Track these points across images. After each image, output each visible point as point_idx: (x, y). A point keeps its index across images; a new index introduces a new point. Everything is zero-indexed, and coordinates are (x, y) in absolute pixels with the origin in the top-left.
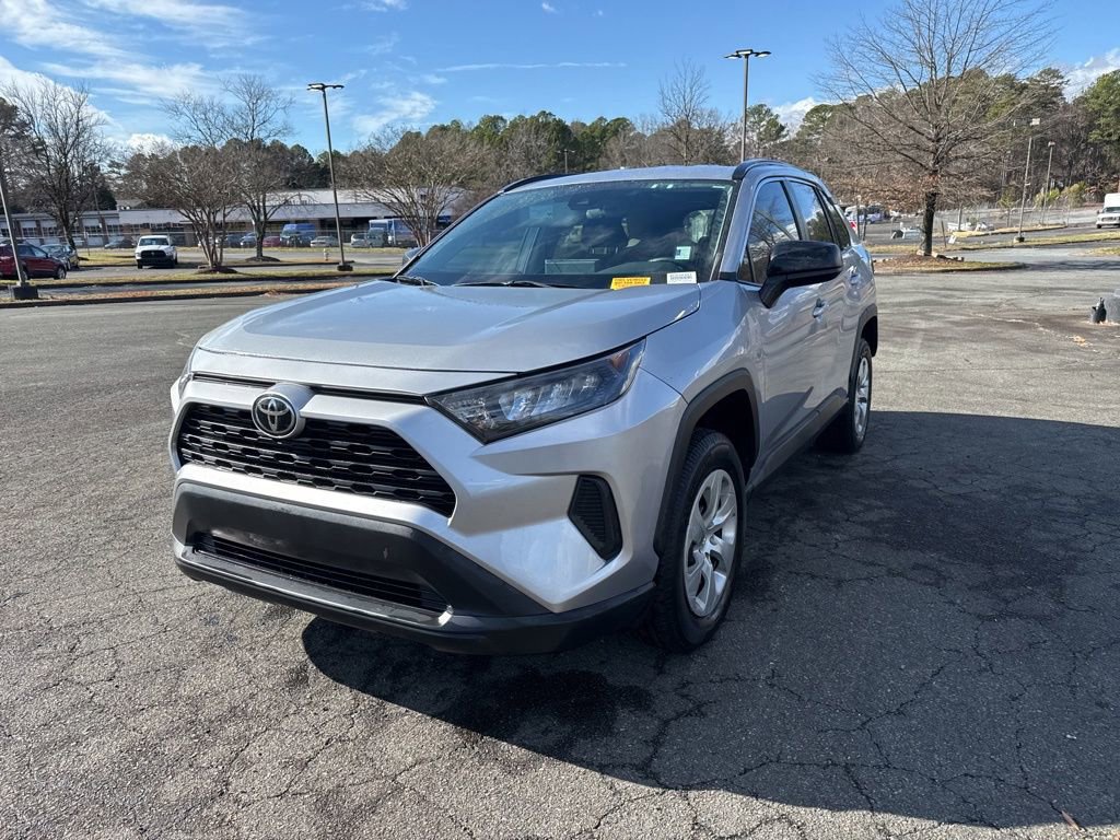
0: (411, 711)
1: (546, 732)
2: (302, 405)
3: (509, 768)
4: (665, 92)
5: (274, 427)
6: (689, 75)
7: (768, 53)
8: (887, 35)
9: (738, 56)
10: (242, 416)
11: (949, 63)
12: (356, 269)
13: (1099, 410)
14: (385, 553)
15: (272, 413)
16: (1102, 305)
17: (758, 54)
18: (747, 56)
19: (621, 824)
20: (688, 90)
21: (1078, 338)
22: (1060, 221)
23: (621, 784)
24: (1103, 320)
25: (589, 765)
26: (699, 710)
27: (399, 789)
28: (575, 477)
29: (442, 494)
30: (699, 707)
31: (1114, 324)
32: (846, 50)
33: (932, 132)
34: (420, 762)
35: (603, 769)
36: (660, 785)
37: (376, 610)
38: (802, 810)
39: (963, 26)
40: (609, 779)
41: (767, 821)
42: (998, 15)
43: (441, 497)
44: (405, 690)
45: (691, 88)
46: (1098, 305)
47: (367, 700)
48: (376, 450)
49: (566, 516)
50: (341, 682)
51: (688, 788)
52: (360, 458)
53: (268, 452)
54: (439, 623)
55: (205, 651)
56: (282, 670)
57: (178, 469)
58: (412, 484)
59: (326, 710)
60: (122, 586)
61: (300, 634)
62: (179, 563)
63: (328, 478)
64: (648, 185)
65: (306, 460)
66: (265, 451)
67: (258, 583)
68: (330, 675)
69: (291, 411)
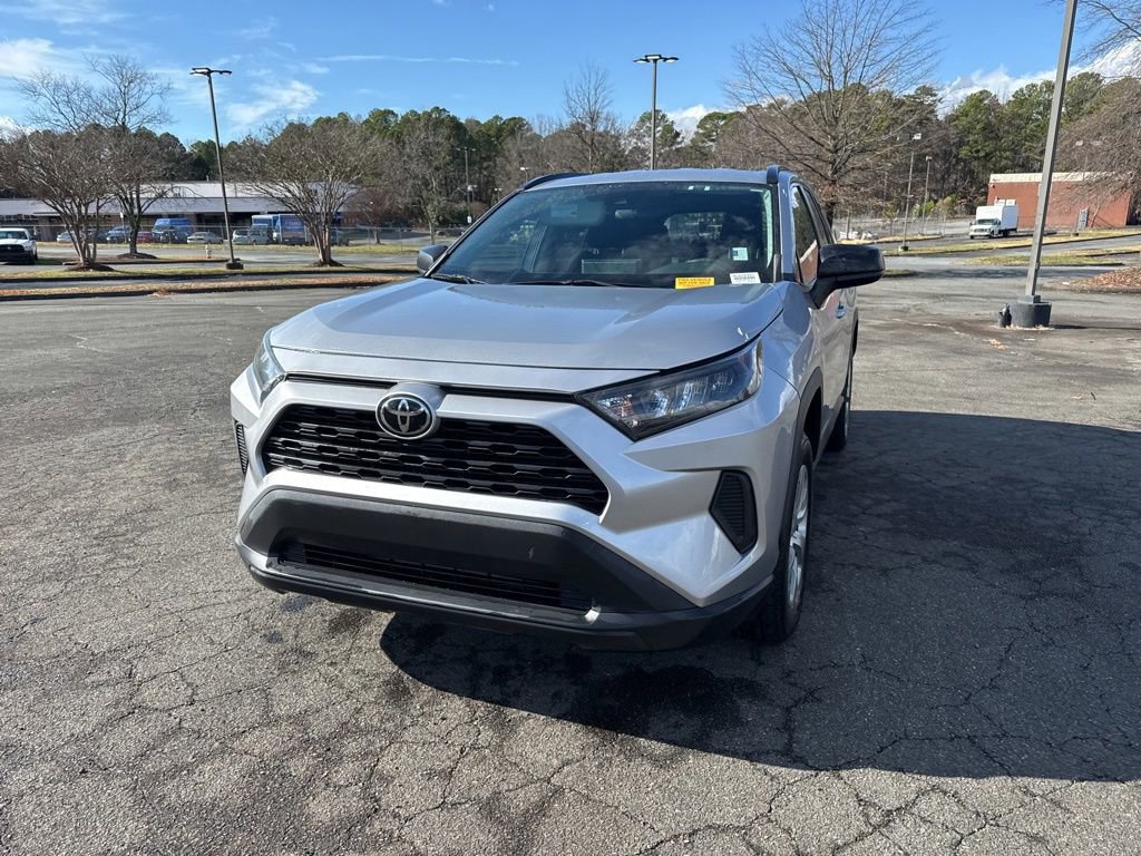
0: (533, 715)
1: (677, 726)
2: (437, 405)
3: (659, 762)
4: (570, 93)
5: (404, 428)
6: (593, 78)
7: (676, 59)
8: (788, 47)
9: (647, 60)
10: (362, 418)
11: (845, 77)
12: (247, 268)
13: (1039, 407)
14: (531, 553)
15: (403, 414)
16: (1008, 311)
17: (665, 59)
18: (655, 61)
19: (792, 806)
20: (593, 92)
21: (993, 341)
22: (937, 232)
23: (774, 770)
24: (1009, 324)
25: (734, 754)
26: (812, 695)
27: (558, 791)
28: (718, 472)
29: (593, 492)
30: (811, 693)
31: (1018, 328)
32: (751, 59)
33: (830, 143)
34: (568, 763)
35: (748, 757)
36: (811, 768)
37: (514, 612)
38: (949, 780)
39: (858, 43)
40: (759, 766)
41: (921, 793)
42: (890, 33)
43: (591, 493)
44: (517, 694)
45: (596, 91)
46: (1004, 310)
47: (481, 707)
48: (520, 449)
49: (707, 512)
50: (446, 690)
51: (837, 768)
52: (501, 459)
53: (390, 454)
54: (585, 621)
55: (282, 668)
56: (377, 682)
57: (264, 476)
58: (560, 483)
59: (443, 719)
60: (152, 606)
61: (378, 646)
62: (264, 575)
63: (463, 479)
64: (685, 188)
65: (438, 462)
66: (385, 453)
67: (370, 591)
68: (430, 684)
69: (427, 412)
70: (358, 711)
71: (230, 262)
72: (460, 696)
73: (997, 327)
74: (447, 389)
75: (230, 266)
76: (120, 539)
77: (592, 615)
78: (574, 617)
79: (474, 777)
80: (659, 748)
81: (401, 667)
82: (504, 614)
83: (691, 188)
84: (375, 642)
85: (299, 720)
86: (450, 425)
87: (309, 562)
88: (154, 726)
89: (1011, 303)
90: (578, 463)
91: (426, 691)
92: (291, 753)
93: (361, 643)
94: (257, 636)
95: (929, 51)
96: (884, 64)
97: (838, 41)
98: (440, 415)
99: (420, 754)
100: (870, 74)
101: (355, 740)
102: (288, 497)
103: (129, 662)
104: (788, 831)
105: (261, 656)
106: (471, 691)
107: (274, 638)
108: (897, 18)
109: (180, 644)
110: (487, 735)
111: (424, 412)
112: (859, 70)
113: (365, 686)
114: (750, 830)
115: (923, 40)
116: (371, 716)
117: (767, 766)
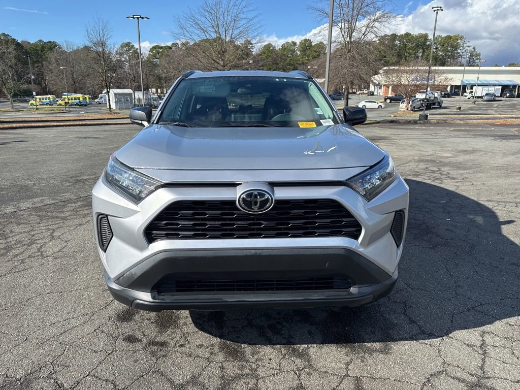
2: (273, 193)
4: (89, 31)
5: (256, 208)
7: (148, 18)
8: (199, 18)
9: (133, 18)
11: (225, 33)
14: (327, 264)
15: (256, 200)
17: (143, 18)
18: (138, 18)
19: (449, 355)
20: (101, 32)
27: (358, 379)
28: (394, 213)
29: (354, 229)
30: (405, 304)
32: (183, 22)
33: (221, 63)
36: (438, 337)
37: (316, 296)
39: (229, 19)
40: (421, 341)
41: (482, 336)
42: (241, 16)
45: (103, 31)
47: (282, 348)
48: (319, 212)
49: (389, 233)
50: (256, 344)
51: (447, 334)
52: (308, 218)
53: (243, 223)
54: (351, 294)
56: (216, 349)
57: (148, 247)
58: (339, 227)
59: (270, 359)
61: (197, 330)
62: (152, 304)
63: (285, 231)
65: (273, 224)
66: (239, 222)
67: (229, 300)
68: (245, 343)
69: (270, 198)
70: (222, 368)
72: (266, 345)
74: (273, 185)
77: (353, 290)
78: (346, 293)
80: (377, 345)
81: (221, 337)
82: (311, 298)
83: (278, 80)
84: (192, 328)
86: (280, 203)
87: (178, 291)
91: (247, 349)
93: (185, 330)
94: (120, 341)
97: (221, 18)
98: (276, 199)
99: (277, 381)
101: (237, 384)
102: (169, 256)
104: (458, 367)
105: (134, 352)
106: (270, 342)
107: (131, 339)
109: (74, 358)
110: (299, 362)
111: (268, 198)
112: (231, 31)
113: (212, 353)
115: (255, 20)
116: (232, 368)
117: (423, 341)
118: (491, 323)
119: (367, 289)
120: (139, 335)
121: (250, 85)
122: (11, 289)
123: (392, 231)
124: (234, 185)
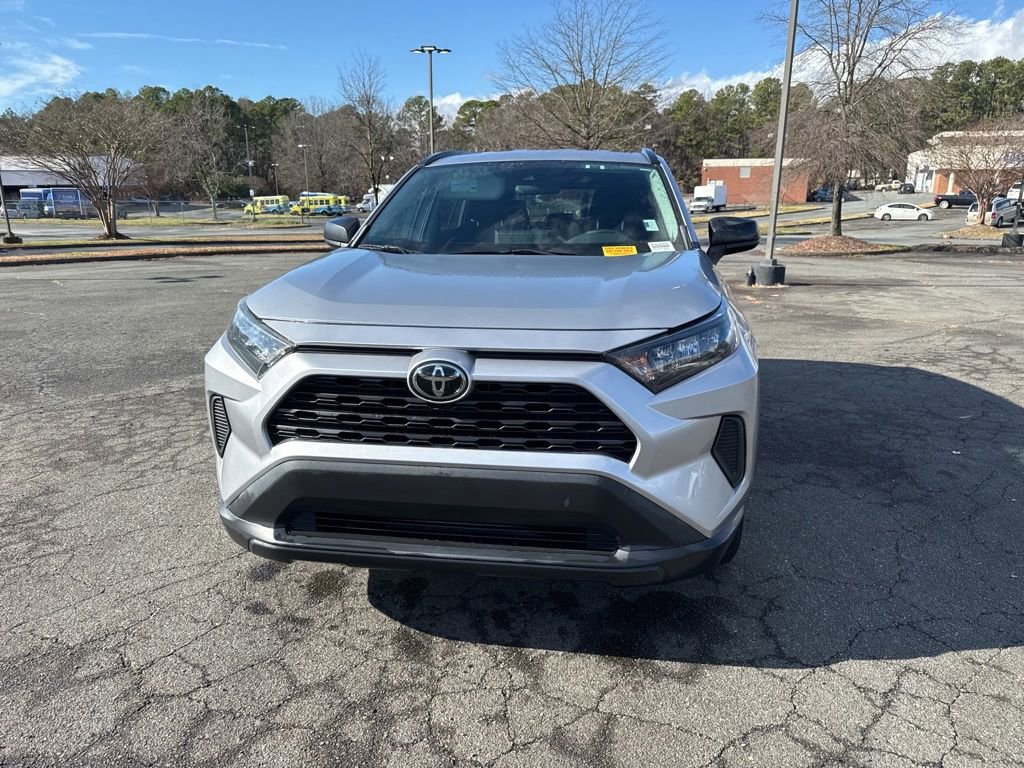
0: (551, 652)
1: (680, 645)
2: (471, 369)
3: (686, 679)
4: (345, 78)
5: (439, 393)
7: (449, 51)
8: (545, 45)
9: (423, 51)
11: (594, 74)
12: (26, 242)
14: (567, 502)
15: (438, 379)
16: (753, 273)
17: (439, 51)
18: (430, 52)
19: (809, 701)
21: (749, 298)
23: (780, 672)
24: (754, 283)
25: (739, 663)
26: (772, 605)
27: (611, 718)
28: (719, 418)
29: (622, 442)
30: (771, 602)
31: (761, 286)
32: (514, 55)
33: (584, 132)
34: (604, 691)
35: (751, 663)
36: (807, 666)
37: (549, 558)
38: (913, 660)
39: (603, 45)
40: (766, 670)
41: (900, 675)
42: (627, 38)
45: (370, 77)
46: (750, 272)
48: (554, 406)
49: (709, 453)
50: (458, 639)
51: (826, 663)
52: (534, 417)
53: (419, 418)
54: (616, 560)
55: (283, 635)
56: (387, 640)
57: (270, 449)
58: (591, 436)
59: (471, 666)
60: (108, 590)
62: (274, 547)
63: (495, 438)
64: (582, 166)
65: (471, 423)
66: (414, 418)
67: (396, 552)
68: (440, 635)
69: (463, 377)
70: (384, 670)
71: (8, 236)
72: (475, 642)
73: (745, 286)
74: (475, 354)
75: (7, 240)
76: (31, 524)
77: (621, 554)
78: (606, 558)
79: (527, 716)
80: (677, 667)
81: (403, 622)
82: (538, 561)
83: (588, 167)
84: (364, 601)
85: (329, 684)
86: (481, 386)
87: (318, 531)
88: (182, 714)
89: (755, 266)
90: (610, 415)
91: (439, 644)
92: (340, 719)
93: (350, 603)
94: (240, 609)
95: (661, 55)
96: (626, 64)
97: (586, 43)
98: (475, 379)
99: (466, 702)
100: (614, 72)
101: (396, 698)
102: (306, 468)
103: (115, 650)
104: (818, 722)
105: (255, 628)
106: (483, 638)
107: (258, 609)
108: (635, 26)
109: (161, 626)
110: (519, 677)
111: (460, 378)
112: (605, 68)
113: (377, 645)
114: (788, 726)
115: (656, 45)
116: (399, 672)
117: (771, 670)
118: (933, 653)
119: (646, 555)
120: (273, 603)
121: (532, 178)
122: (109, 515)
123: (715, 453)
124: (410, 352)
